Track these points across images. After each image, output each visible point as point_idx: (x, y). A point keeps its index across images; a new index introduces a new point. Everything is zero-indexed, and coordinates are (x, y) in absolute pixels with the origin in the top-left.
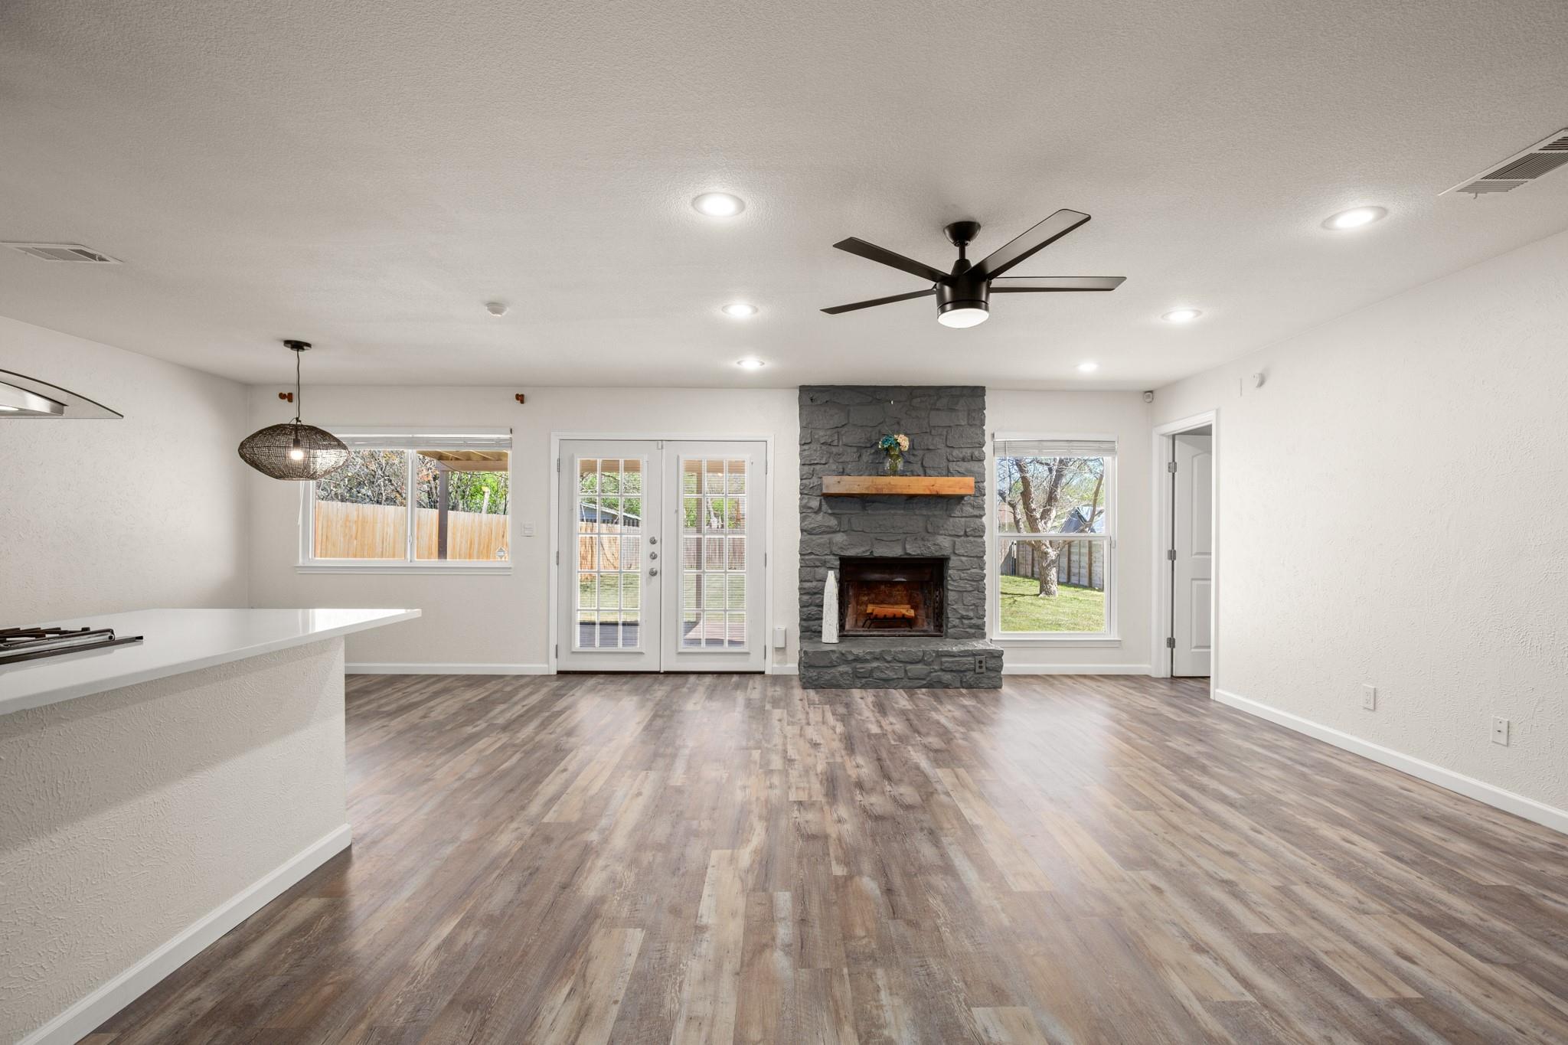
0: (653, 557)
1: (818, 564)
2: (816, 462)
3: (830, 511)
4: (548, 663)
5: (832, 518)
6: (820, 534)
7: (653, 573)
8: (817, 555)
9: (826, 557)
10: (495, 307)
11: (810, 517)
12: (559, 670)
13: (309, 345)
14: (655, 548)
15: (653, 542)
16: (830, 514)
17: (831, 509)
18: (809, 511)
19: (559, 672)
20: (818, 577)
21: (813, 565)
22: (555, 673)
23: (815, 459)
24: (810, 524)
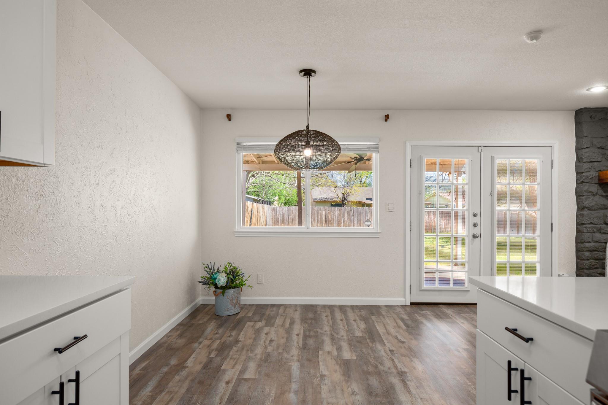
0: (475, 225)
1: (595, 230)
2: (594, 160)
3: (604, 194)
4: (405, 298)
5: (604, 199)
6: (597, 210)
7: (474, 237)
8: (595, 224)
9: (601, 226)
11: (590, 198)
12: (411, 302)
13: (315, 72)
14: (476, 220)
15: (475, 215)
16: (603, 196)
17: (605, 192)
18: (590, 194)
19: (412, 304)
20: (595, 240)
21: (592, 231)
22: (410, 304)
23: (594, 159)
24: (591, 203)
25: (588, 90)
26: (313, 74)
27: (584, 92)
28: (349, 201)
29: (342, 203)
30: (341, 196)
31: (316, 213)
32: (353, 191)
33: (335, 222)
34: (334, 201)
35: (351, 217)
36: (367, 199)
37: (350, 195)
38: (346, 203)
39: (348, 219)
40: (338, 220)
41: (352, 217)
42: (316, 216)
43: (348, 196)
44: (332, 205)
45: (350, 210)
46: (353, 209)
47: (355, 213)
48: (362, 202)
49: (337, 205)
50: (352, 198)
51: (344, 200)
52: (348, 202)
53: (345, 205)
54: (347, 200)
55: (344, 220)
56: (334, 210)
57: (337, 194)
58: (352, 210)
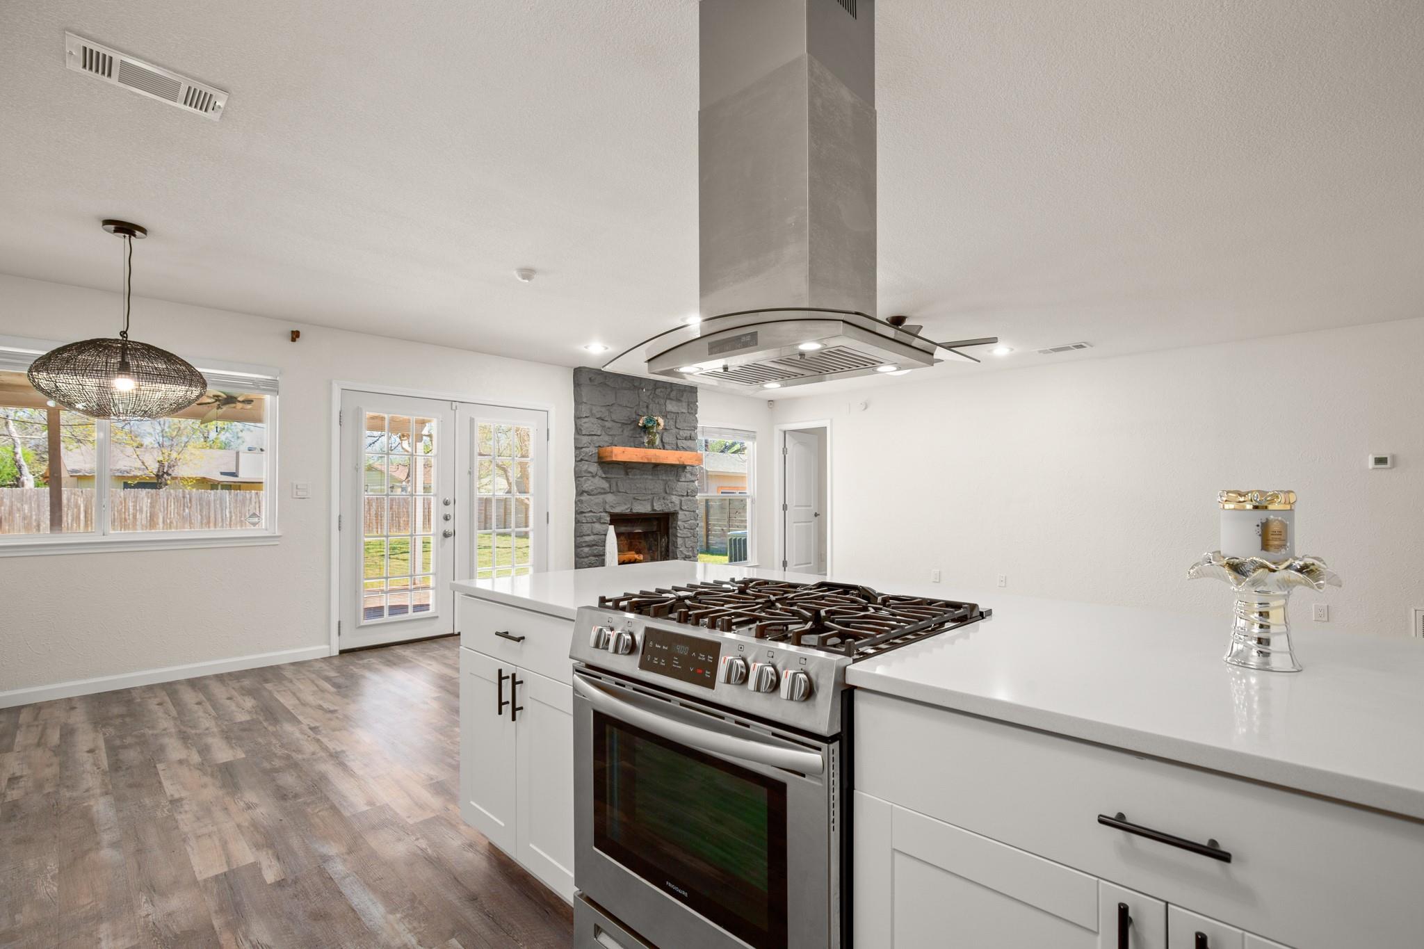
0: (446, 518)
1: (595, 520)
2: (593, 433)
3: (604, 476)
4: (329, 644)
5: (604, 481)
6: (597, 494)
7: (446, 535)
8: (595, 512)
9: (600, 514)
10: (528, 273)
11: (589, 480)
12: (342, 648)
13: (143, 230)
14: (449, 510)
15: (446, 503)
16: (603, 478)
17: (605, 474)
18: (589, 475)
19: (342, 652)
20: (595, 532)
21: (591, 521)
22: (338, 654)
23: (593, 431)
24: (590, 486)
25: (586, 347)
26: (138, 233)
27: (581, 348)
28: (176, 478)
29: (158, 480)
30: (153, 468)
31: (81, 502)
32: (186, 456)
33: (138, 523)
34: (135, 477)
35: (184, 510)
36: (222, 473)
37: (179, 464)
38: (169, 482)
39: (176, 515)
40: (149, 518)
41: (187, 511)
42: (82, 509)
43: (174, 466)
44: (126, 486)
45: (181, 495)
46: (189, 494)
47: (194, 502)
48: (210, 480)
49: (142, 485)
50: (182, 471)
51: (162, 475)
52: (174, 478)
53: (167, 484)
54: (170, 475)
55: (163, 518)
56: (137, 497)
57: (143, 463)
58: (188, 496)
